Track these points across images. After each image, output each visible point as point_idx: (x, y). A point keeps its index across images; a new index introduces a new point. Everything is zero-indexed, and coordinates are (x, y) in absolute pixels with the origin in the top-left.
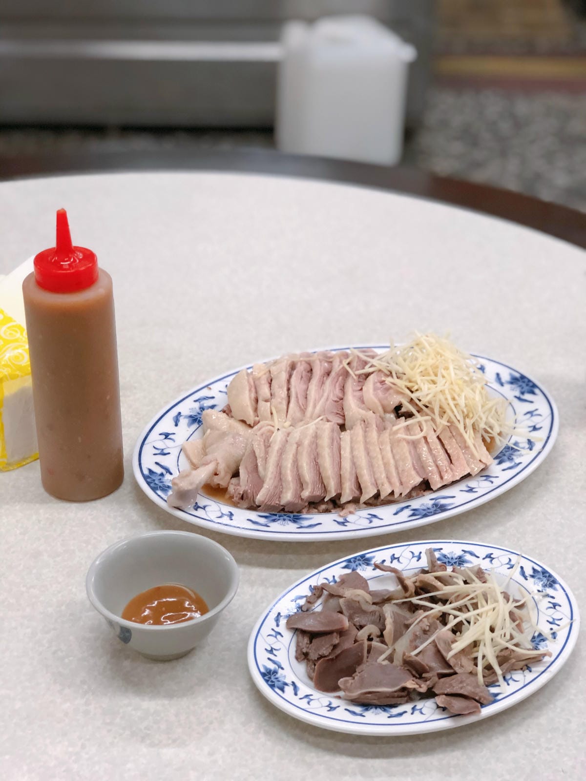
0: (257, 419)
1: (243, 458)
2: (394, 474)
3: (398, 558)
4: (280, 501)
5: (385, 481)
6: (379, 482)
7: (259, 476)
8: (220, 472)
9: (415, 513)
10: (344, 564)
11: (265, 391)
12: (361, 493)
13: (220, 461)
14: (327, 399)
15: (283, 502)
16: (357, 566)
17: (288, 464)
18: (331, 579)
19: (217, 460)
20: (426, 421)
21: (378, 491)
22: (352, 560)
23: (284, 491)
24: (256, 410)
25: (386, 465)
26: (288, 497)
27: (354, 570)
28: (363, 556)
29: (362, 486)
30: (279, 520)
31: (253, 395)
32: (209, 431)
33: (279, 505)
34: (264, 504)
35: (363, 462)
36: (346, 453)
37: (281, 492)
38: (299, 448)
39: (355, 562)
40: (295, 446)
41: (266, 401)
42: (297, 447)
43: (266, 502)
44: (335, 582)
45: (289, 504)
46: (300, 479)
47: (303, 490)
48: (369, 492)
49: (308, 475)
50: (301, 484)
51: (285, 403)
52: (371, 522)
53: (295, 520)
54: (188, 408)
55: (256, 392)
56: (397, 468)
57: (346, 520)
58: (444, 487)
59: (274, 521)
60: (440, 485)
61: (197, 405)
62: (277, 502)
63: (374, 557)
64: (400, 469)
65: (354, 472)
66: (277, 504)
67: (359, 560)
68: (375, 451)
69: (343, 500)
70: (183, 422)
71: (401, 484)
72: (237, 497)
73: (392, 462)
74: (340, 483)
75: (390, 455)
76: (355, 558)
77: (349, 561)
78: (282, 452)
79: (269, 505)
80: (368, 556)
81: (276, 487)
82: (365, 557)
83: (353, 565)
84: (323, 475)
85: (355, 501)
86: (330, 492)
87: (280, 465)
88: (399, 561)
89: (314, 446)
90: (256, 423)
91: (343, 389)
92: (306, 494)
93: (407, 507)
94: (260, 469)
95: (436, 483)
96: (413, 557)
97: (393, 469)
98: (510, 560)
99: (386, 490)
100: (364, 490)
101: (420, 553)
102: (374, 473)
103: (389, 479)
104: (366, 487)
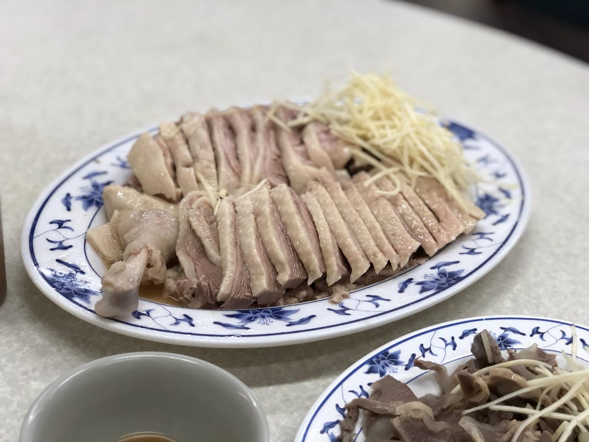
0: (179, 190)
1: (178, 241)
2: (385, 240)
3: (429, 349)
4: (251, 292)
5: (376, 249)
6: (370, 252)
7: (212, 263)
8: (155, 262)
9: (424, 287)
10: (366, 367)
11: (184, 153)
12: (349, 269)
13: (152, 247)
14: (264, 159)
15: (256, 292)
16: (383, 367)
17: (251, 241)
18: (359, 391)
19: (147, 247)
20: (395, 173)
21: (372, 265)
22: (374, 360)
23: (254, 277)
24: (175, 179)
25: (371, 229)
26: (262, 284)
27: (382, 374)
28: (385, 352)
29: (350, 260)
30: (256, 318)
31: (169, 161)
32: (116, 213)
33: (250, 297)
34: (229, 299)
35: (343, 229)
36: (321, 221)
37: (249, 280)
38: (259, 219)
39: (379, 362)
40: (252, 217)
41: (188, 166)
42: (256, 219)
43: (232, 295)
44: (367, 395)
45: (265, 294)
46: (270, 260)
47: (277, 273)
48: (361, 268)
49: (281, 253)
50: (274, 267)
51: (213, 166)
52: (377, 306)
53: (279, 315)
54: (78, 187)
55: (173, 156)
56: (385, 233)
57: (343, 307)
58: (440, 251)
59: (250, 320)
60: (436, 250)
61: (88, 183)
62: (248, 294)
63: (399, 352)
64: (390, 233)
65: (335, 243)
66: (247, 296)
67: (383, 359)
68: (353, 215)
69: (331, 281)
70: (77, 205)
71: (396, 252)
72: (188, 293)
73: (377, 225)
74: (323, 259)
75: (371, 217)
76: (377, 356)
77: (370, 361)
78: (236, 226)
79: (238, 299)
80: (391, 351)
81: (241, 274)
82: (388, 353)
83: (379, 367)
84: (300, 251)
85: (344, 281)
86: (314, 272)
87: (238, 242)
88: (431, 352)
89: (276, 214)
90: (181, 197)
91: (278, 145)
92: (285, 277)
93: (410, 281)
94: (212, 251)
95: (432, 247)
97: (381, 234)
98: (563, 333)
99: (381, 262)
100: (353, 266)
101: (453, 338)
102: (359, 242)
103: (380, 247)
104: (357, 261)
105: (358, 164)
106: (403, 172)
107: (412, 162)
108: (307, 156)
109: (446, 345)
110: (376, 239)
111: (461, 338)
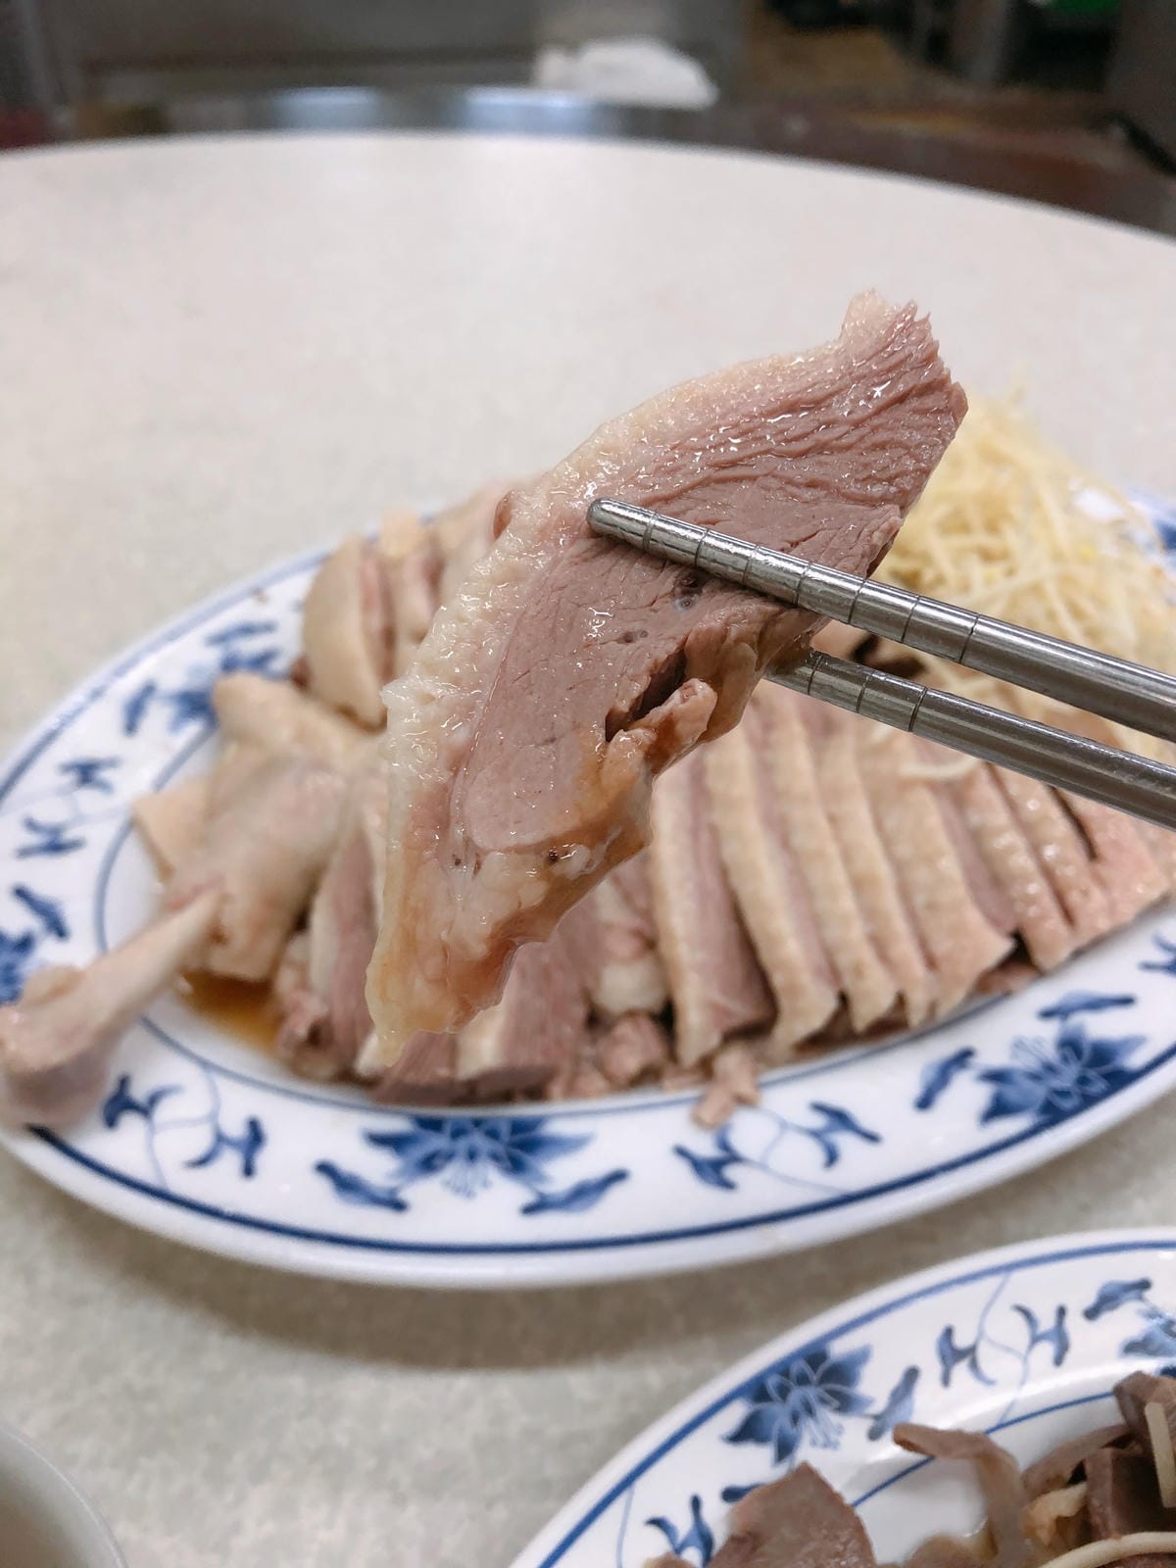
2: (900, 926)
3: (970, 1353)
4: (452, 1067)
5: (867, 955)
6: (844, 960)
8: (231, 931)
9: (1003, 1094)
12: (773, 1007)
13: (234, 885)
15: (465, 1072)
16: (795, 1419)
18: (683, 1524)
19: (223, 884)
21: (844, 999)
22: (772, 1383)
25: (861, 884)
27: (784, 1449)
28: (814, 1355)
30: (449, 1156)
33: (451, 1082)
34: (391, 1081)
39: (784, 1392)
43: (398, 1073)
44: (705, 1540)
52: (832, 1157)
54: (184, 662)
55: (389, 612)
57: (724, 1145)
60: (1065, 946)
62: (443, 1072)
63: (861, 1357)
64: (920, 900)
67: (803, 1380)
70: (158, 715)
71: (931, 962)
73: (884, 871)
75: (870, 844)
76: (782, 1368)
77: (755, 1388)
80: (838, 1349)
82: (825, 1355)
83: (778, 1414)
88: (974, 1366)
93: (963, 1058)
95: (1051, 940)
96: (1036, 1339)
99: (874, 1001)
101: (1062, 1312)
105: (886, 652)
111: (1092, 1314)
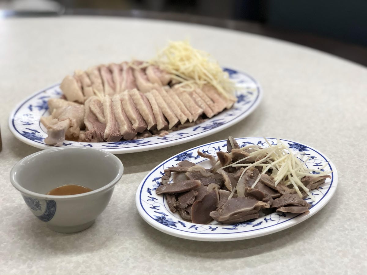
0: (85, 98)
1: (85, 117)
2: (186, 109)
3: (207, 152)
4: (120, 133)
7: (101, 123)
8: (74, 124)
9: (205, 128)
10: (176, 159)
11: (87, 81)
12: (168, 123)
13: (71, 118)
14: (127, 82)
15: (122, 133)
16: (184, 159)
17: (119, 111)
18: (172, 167)
19: (69, 119)
20: (192, 83)
21: (179, 120)
23: (121, 126)
24: (83, 93)
25: (179, 105)
26: (125, 128)
27: (183, 161)
28: (185, 153)
29: (168, 118)
30: (123, 143)
31: (80, 85)
32: (55, 110)
33: (120, 135)
34: (109, 137)
35: (164, 105)
36: (153, 102)
37: (119, 128)
38: (123, 102)
39: (182, 157)
40: (120, 102)
41: (89, 86)
42: (121, 102)
43: (111, 134)
44: (175, 168)
45: (127, 133)
46: (129, 119)
47: (132, 125)
48: (174, 122)
49: (134, 115)
50: (131, 122)
51: (101, 86)
52: (182, 136)
53: (134, 142)
54: (36, 102)
55: (82, 83)
56: (186, 107)
57: (165, 137)
58: (215, 116)
59: (120, 144)
60: (212, 114)
61: (41, 101)
63: (192, 153)
64: (188, 107)
65: (161, 111)
66: (118, 135)
67: (184, 155)
68: (170, 99)
69: (159, 128)
70: (35, 109)
71: (192, 114)
72: (90, 136)
73: (182, 103)
74: (155, 118)
75: (179, 100)
76: (181, 155)
77: (178, 157)
78: (112, 106)
79: (114, 136)
80: (188, 153)
81: (115, 125)
82: (187, 153)
83: (182, 158)
84: (143, 114)
85: (166, 128)
86: (151, 123)
87: (113, 113)
89: (132, 101)
90: (85, 100)
91: (134, 76)
92: (136, 125)
93: (199, 127)
94: (100, 117)
95: (210, 114)
97: (184, 107)
98: (273, 142)
99: (184, 119)
100: (170, 121)
101: (219, 147)
102: (173, 111)
103: (183, 112)
104: (172, 118)
105: (174, 82)
106: (196, 83)
107: (200, 78)
108: (148, 80)
109: (216, 150)
110: (181, 109)
111: (223, 147)
